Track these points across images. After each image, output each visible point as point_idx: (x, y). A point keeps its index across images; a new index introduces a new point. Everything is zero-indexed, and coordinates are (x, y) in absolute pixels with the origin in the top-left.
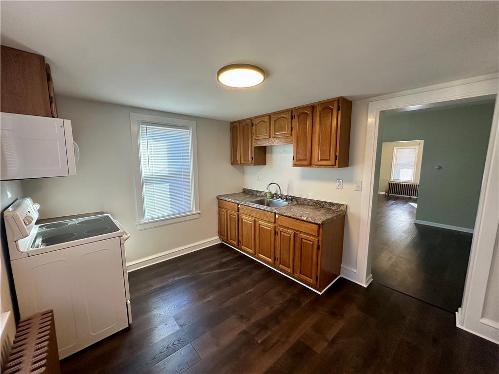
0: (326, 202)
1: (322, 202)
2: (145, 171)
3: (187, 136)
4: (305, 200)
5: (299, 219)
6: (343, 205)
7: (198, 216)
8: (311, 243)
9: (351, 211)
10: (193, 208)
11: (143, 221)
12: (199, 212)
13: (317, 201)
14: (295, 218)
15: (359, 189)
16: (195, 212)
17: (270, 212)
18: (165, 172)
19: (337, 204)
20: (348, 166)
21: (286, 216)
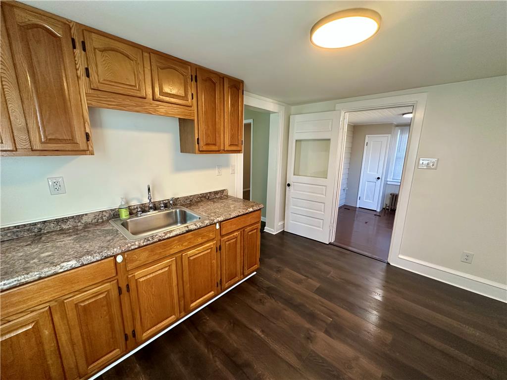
5: (247, 213)
14: (243, 215)
15: (234, 172)
17: (211, 225)
21: (234, 218)
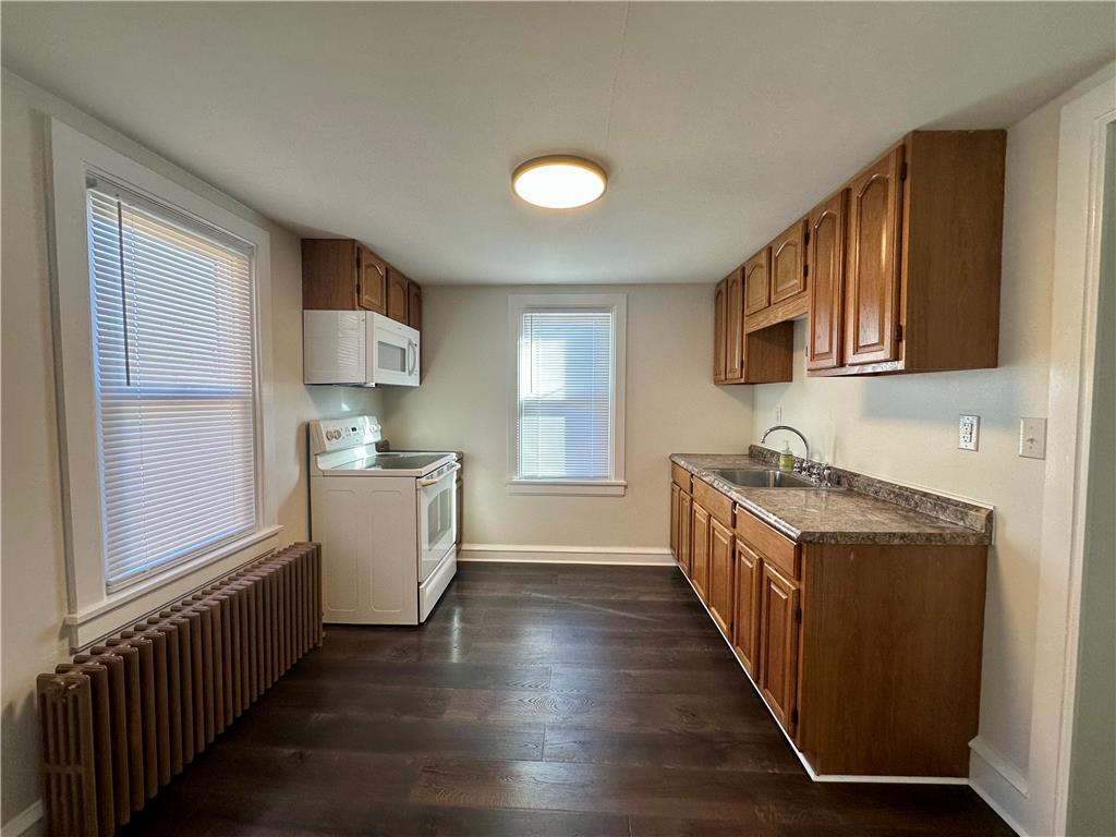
0: (925, 494)
1: (915, 492)
2: (526, 392)
3: (605, 325)
4: (870, 482)
6: (978, 509)
7: (621, 491)
8: (784, 597)
9: (1009, 535)
10: (610, 472)
11: (516, 479)
12: (622, 482)
13: (901, 488)
15: (1036, 449)
16: (613, 481)
17: (726, 496)
18: (560, 396)
19: (957, 504)
20: (995, 365)
21: (746, 509)
